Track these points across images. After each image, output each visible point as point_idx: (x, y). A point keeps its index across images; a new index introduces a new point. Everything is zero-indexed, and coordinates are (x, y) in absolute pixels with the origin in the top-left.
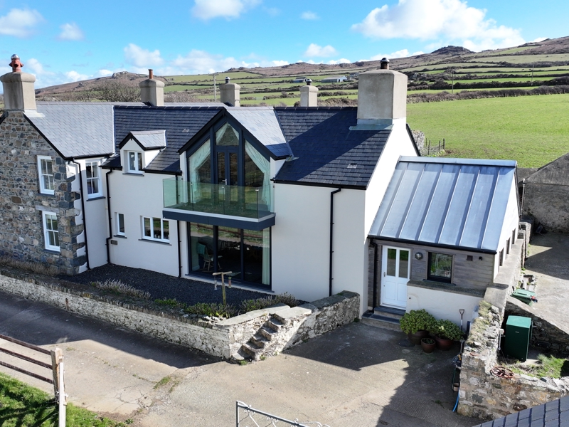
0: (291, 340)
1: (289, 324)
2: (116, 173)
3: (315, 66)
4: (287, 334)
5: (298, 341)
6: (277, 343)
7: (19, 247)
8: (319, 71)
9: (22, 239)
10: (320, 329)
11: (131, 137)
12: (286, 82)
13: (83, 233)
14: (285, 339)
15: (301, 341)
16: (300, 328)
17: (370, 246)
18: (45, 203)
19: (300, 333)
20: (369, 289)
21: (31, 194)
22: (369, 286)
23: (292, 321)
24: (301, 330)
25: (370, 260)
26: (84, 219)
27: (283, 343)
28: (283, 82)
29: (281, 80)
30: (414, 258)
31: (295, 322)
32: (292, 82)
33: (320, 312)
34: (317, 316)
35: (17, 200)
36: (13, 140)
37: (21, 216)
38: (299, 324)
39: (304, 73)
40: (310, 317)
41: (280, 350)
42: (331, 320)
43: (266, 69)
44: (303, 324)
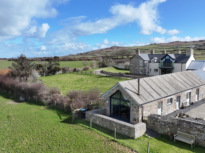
2: (150, 63)
3: (183, 42)
7: (135, 73)
8: (184, 44)
9: (136, 72)
11: (153, 58)
12: (172, 48)
13: (146, 71)
18: (141, 67)
21: (138, 66)
26: (146, 69)
28: (170, 48)
29: (169, 47)
32: (174, 48)
35: (136, 67)
36: (136, 59)
37: (136, 69)
39: (179, 45)
43: (164, 44)
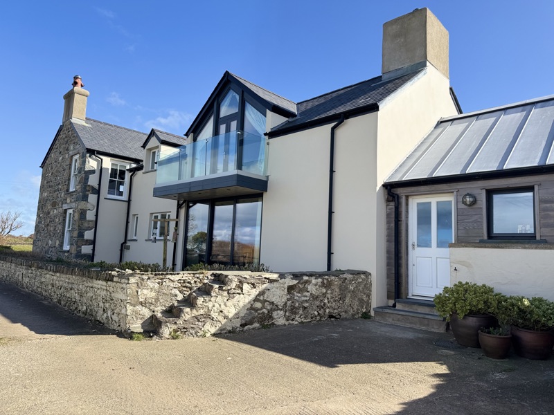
0: (237, 316)
1: (234, 285)
4: (229, 303)
5: (251, 323)
6: (208, 316)
7: (48, 250)
9: (50, 243)
10: (296, 313)
11: (153, 134)
13: (93, 230)
14: (225, 312)
15: (256, 325)
16: (256, 300)
17: (388, 201)
18: (68, 200)
19: (256, 310)
20: (389, 270)
21: (63, 195)
22: (388, 264)
23: (241, 282)
24: (258, 305)
25: (388, 223)
26: (97, 215)
27: (221, 318)
30: (462, 206)
31: (246, 287)
33: (295, 282)
34: (290, 288)
35: (54, 204)
37: (54, 219)
38: (255, 292)
40: (276, 284)
41: (213, 330)
42: (317, 303)
44: (262, 293)
